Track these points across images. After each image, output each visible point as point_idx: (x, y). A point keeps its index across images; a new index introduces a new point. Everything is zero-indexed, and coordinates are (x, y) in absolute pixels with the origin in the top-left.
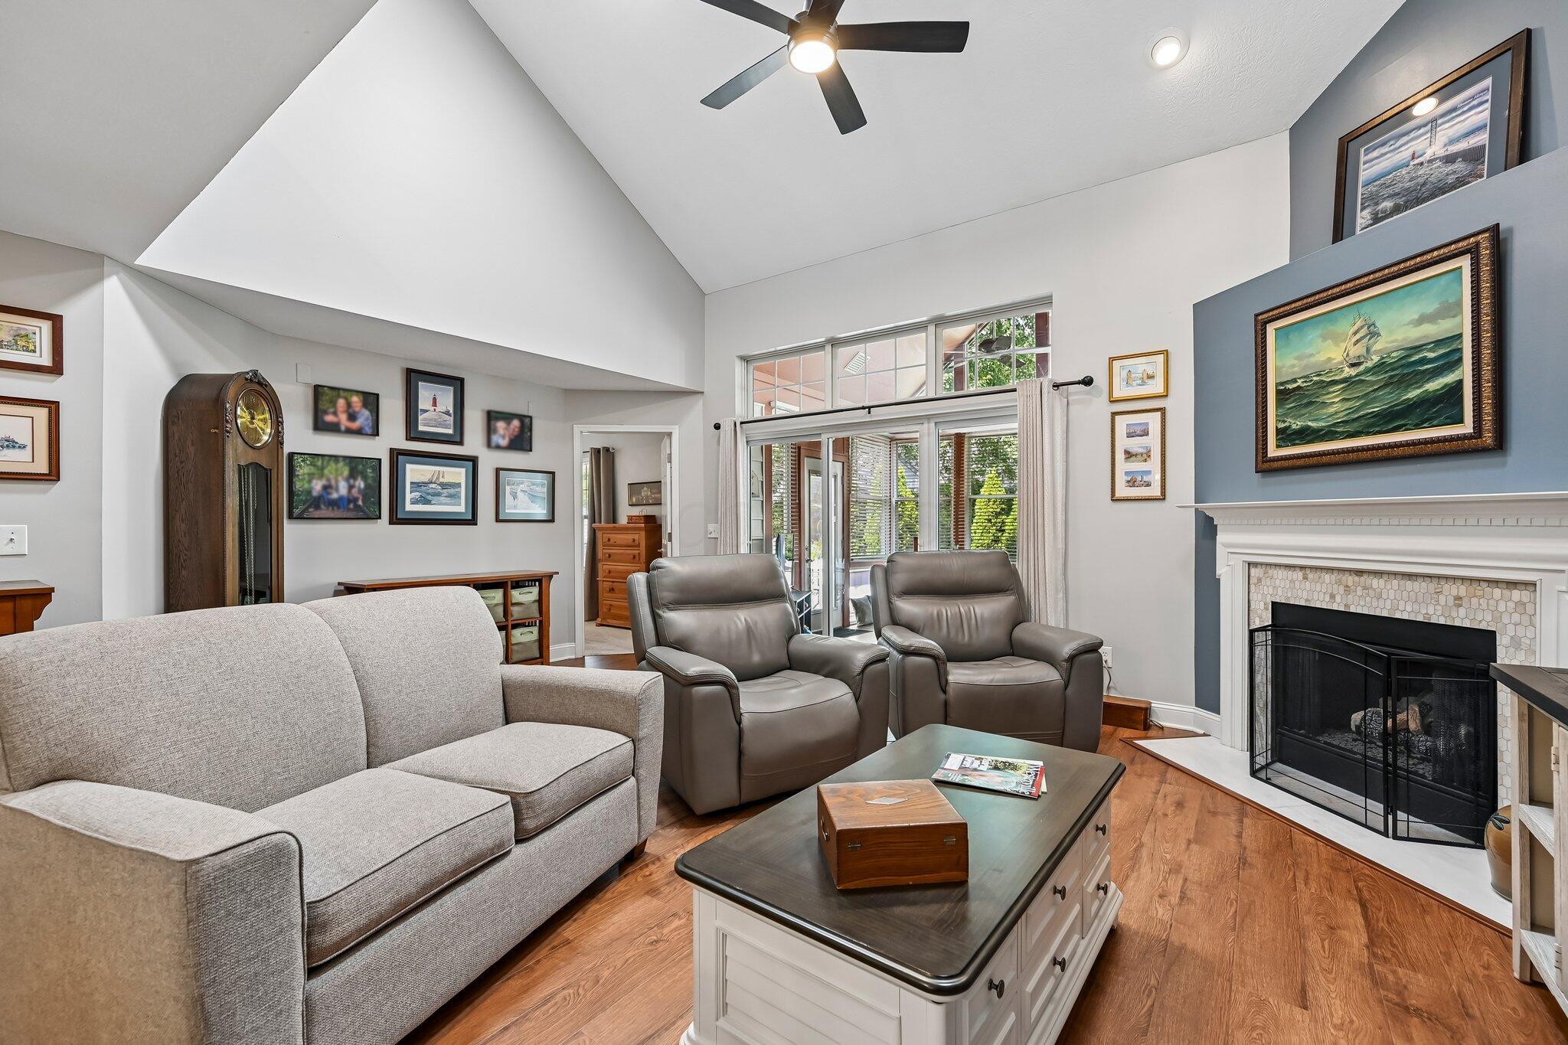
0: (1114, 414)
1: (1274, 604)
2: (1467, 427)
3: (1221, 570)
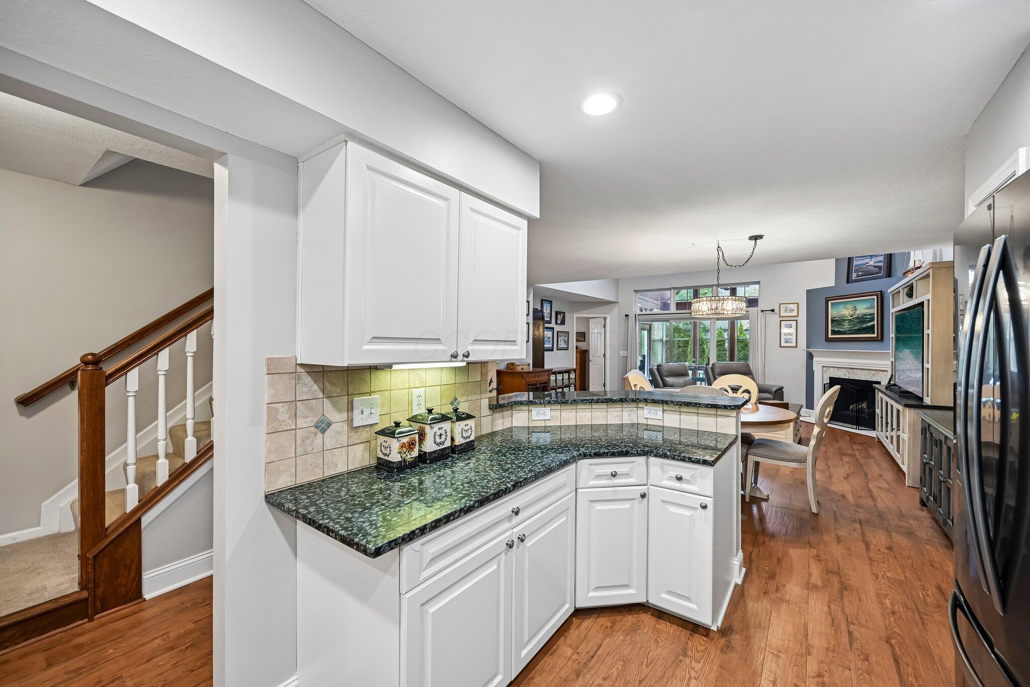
0: (781, 321)
1: (830, 377)
2: (875, 335)
3: (815, 368)
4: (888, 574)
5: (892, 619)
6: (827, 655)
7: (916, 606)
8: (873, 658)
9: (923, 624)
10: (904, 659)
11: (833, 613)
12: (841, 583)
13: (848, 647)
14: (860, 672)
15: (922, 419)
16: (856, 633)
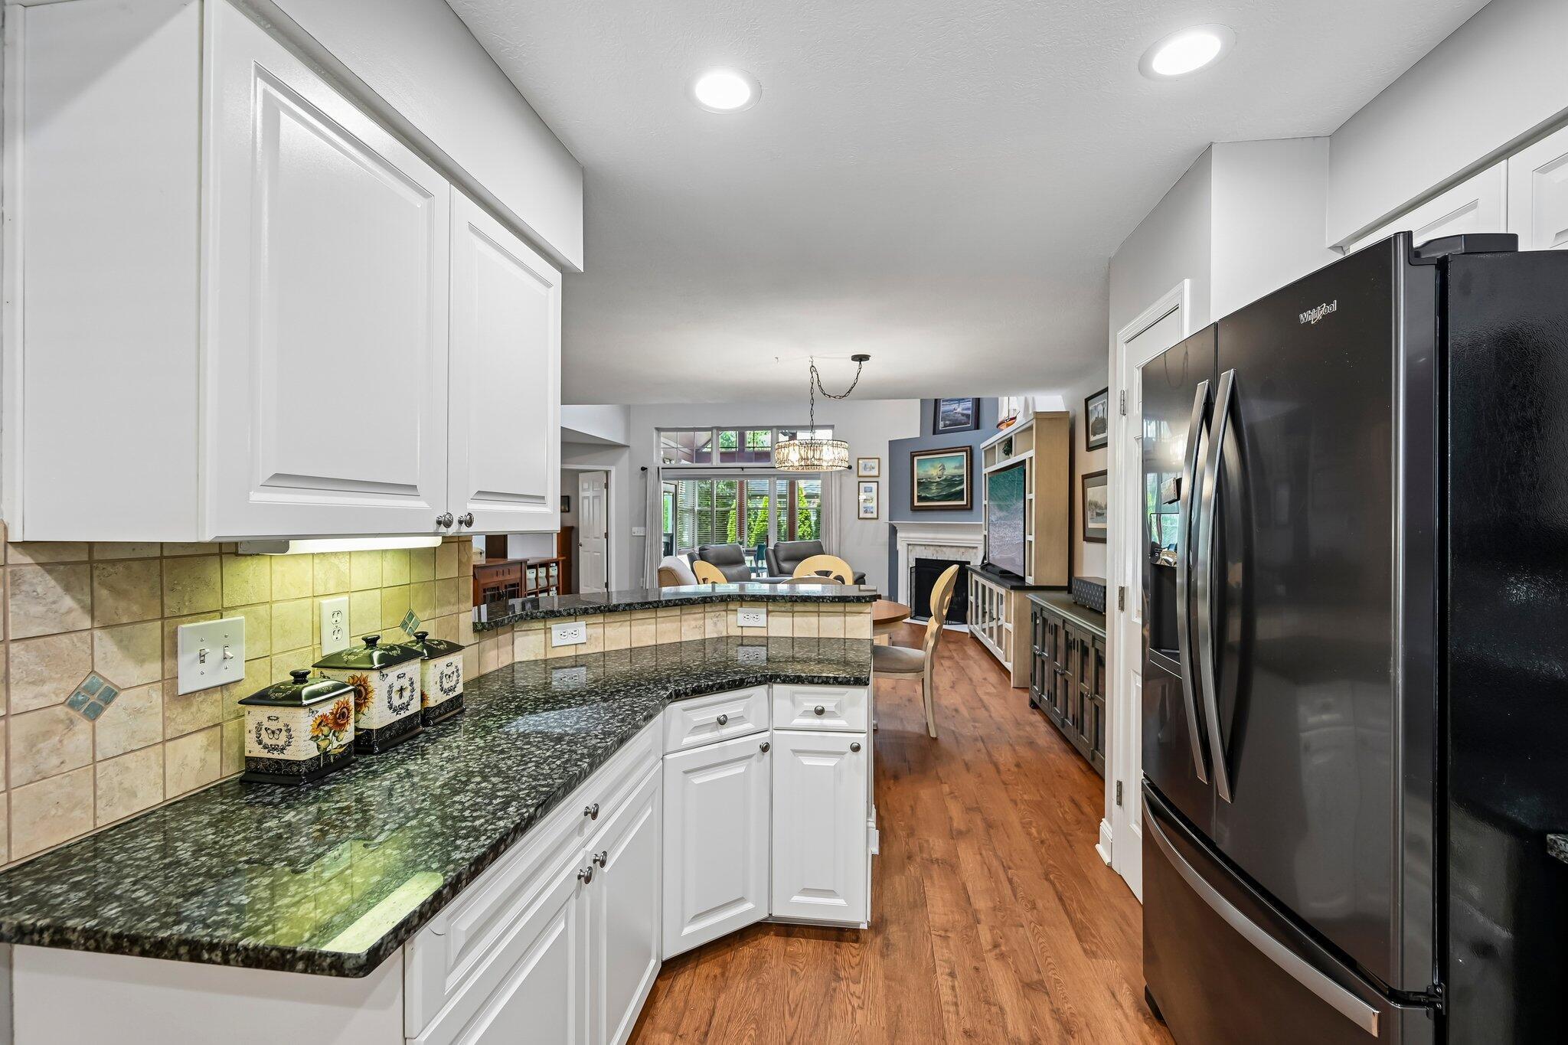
0: (859, 482)
1: (916, 559)
2: (964, 503)
3: (899, 547)
4: (1026, 797)
5: (1043, 850)
6: (996, 916)
7: (1060, 827)
8: (1040, 904)
9: (1071, 846)
10: (1067, 894)
11: (987, 862)
12: (985, 820)
13: (1013, 898)
14: (1033, 925)
15: (1032, 601)
16: (1015, 879)
